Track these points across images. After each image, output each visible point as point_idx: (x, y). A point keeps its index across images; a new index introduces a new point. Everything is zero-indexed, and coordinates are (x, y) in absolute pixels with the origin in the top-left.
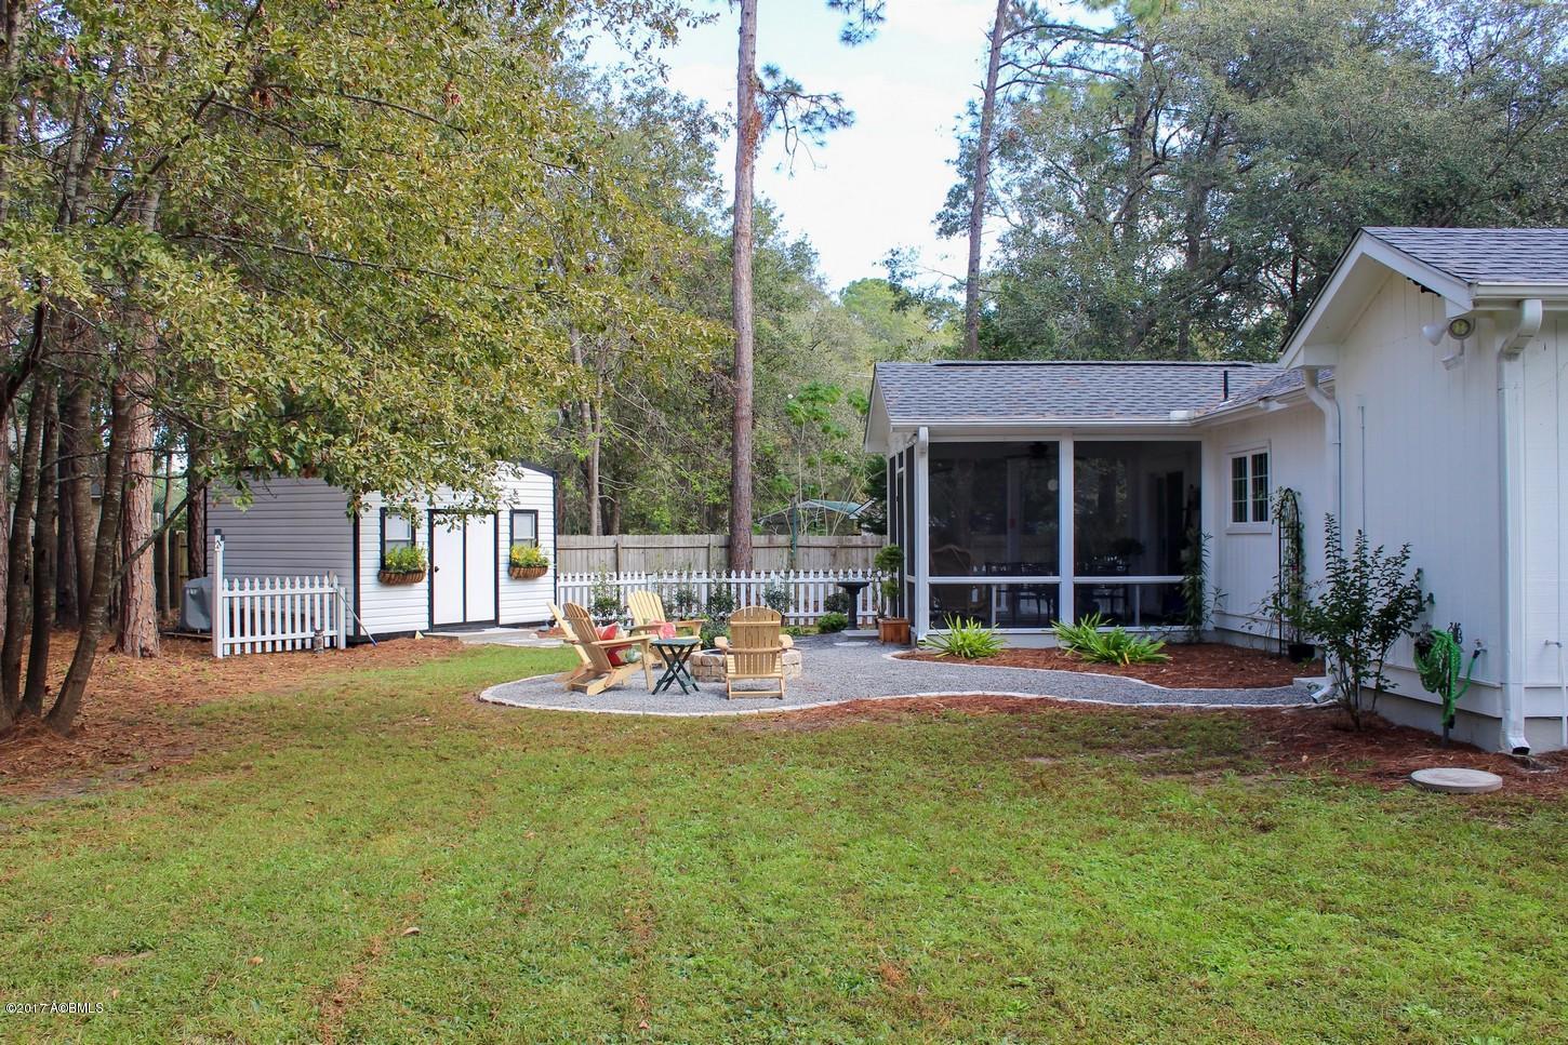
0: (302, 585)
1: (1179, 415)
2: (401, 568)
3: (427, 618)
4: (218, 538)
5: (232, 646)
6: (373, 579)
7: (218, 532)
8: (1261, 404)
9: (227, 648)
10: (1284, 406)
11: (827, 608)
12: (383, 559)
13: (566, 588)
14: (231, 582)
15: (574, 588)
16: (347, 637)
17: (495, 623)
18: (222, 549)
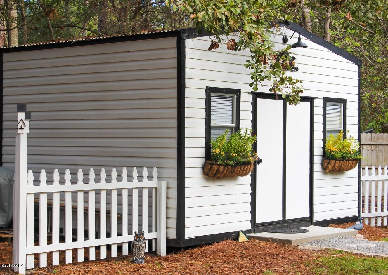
0: (130, 178)
2: (229, 159)
3: (249, 216)
4: (22, 115)
5: (37, 257)
6: (198, 172)
7: (21, 108)
9: (31, 260)
12: (208, 148)
13: (370, 182)
14: (37, 173)
15: (377, 181)
16: (168, 240)
17: (309, 220)
18: (26, 130)
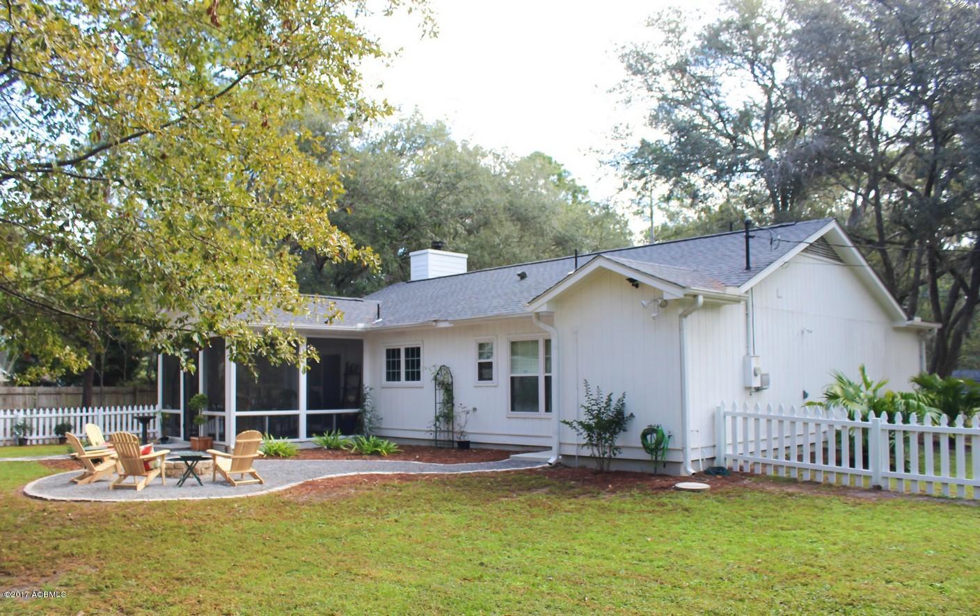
1: (360, 326)
8: (434, 323)
10: (452, 325)
11: (57, 433)
